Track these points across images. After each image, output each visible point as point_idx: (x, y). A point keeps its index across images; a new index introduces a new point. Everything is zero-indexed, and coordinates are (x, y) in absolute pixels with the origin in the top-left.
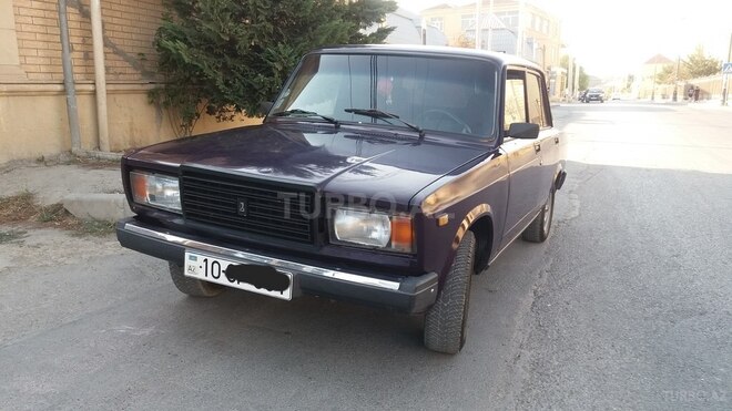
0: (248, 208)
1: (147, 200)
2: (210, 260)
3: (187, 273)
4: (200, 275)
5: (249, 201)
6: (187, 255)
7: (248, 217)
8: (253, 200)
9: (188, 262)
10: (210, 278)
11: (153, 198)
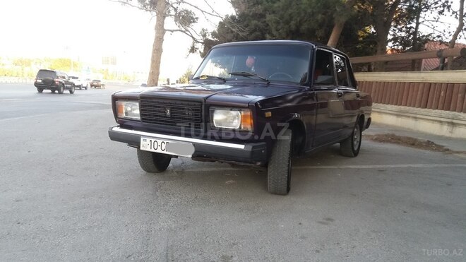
0: (171, 113)
1: (124, 115)
2: (153, 140)
3: (141, 148)
4: (148, 149)
5: (172, 109)
6: (142, 139)
7: (172, 117)
8: (173, 108)
9: (142, 143)
10: (153, 150)
11: (126, 113)
